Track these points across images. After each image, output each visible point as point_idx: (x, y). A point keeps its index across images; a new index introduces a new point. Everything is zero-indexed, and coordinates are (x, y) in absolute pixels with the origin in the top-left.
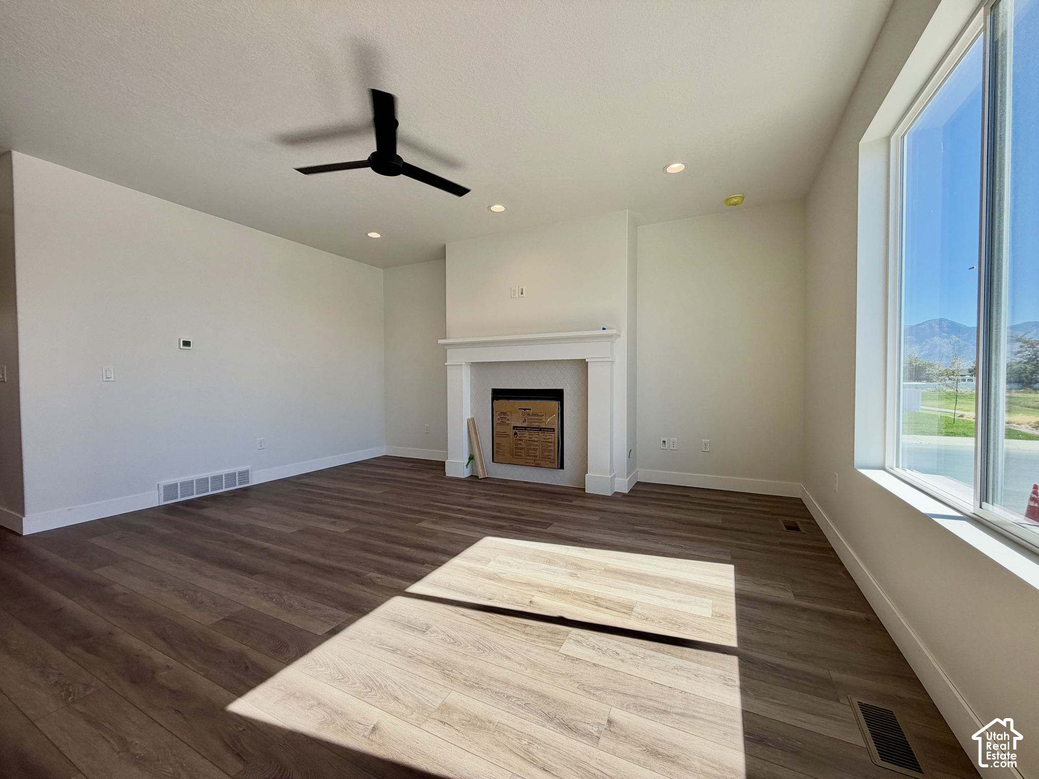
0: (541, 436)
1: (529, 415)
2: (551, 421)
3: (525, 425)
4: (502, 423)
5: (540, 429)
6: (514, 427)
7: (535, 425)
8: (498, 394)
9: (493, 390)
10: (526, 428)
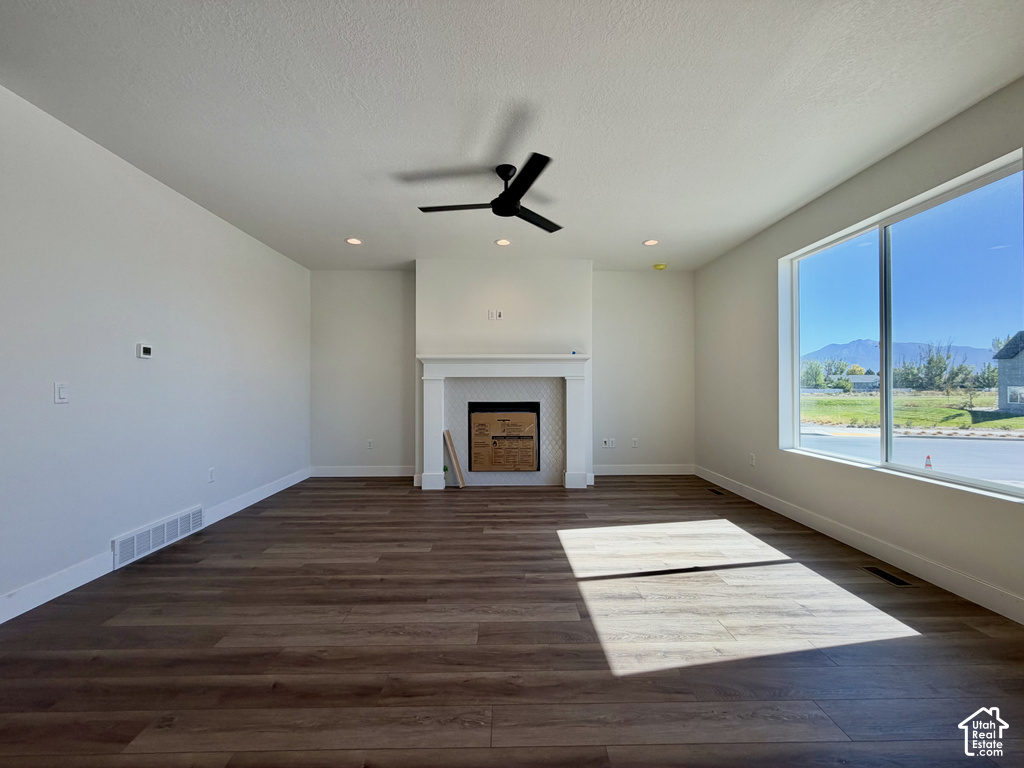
0: (520, 443)
1: (508, 425)
2: (528, 430)
3: (504, 434)
4: (481, 434)
5: (519, 437)
6: (493, 437)
7: (514, 434)
8: (474, 407)
9: (470, 403)
10: (505, 437)
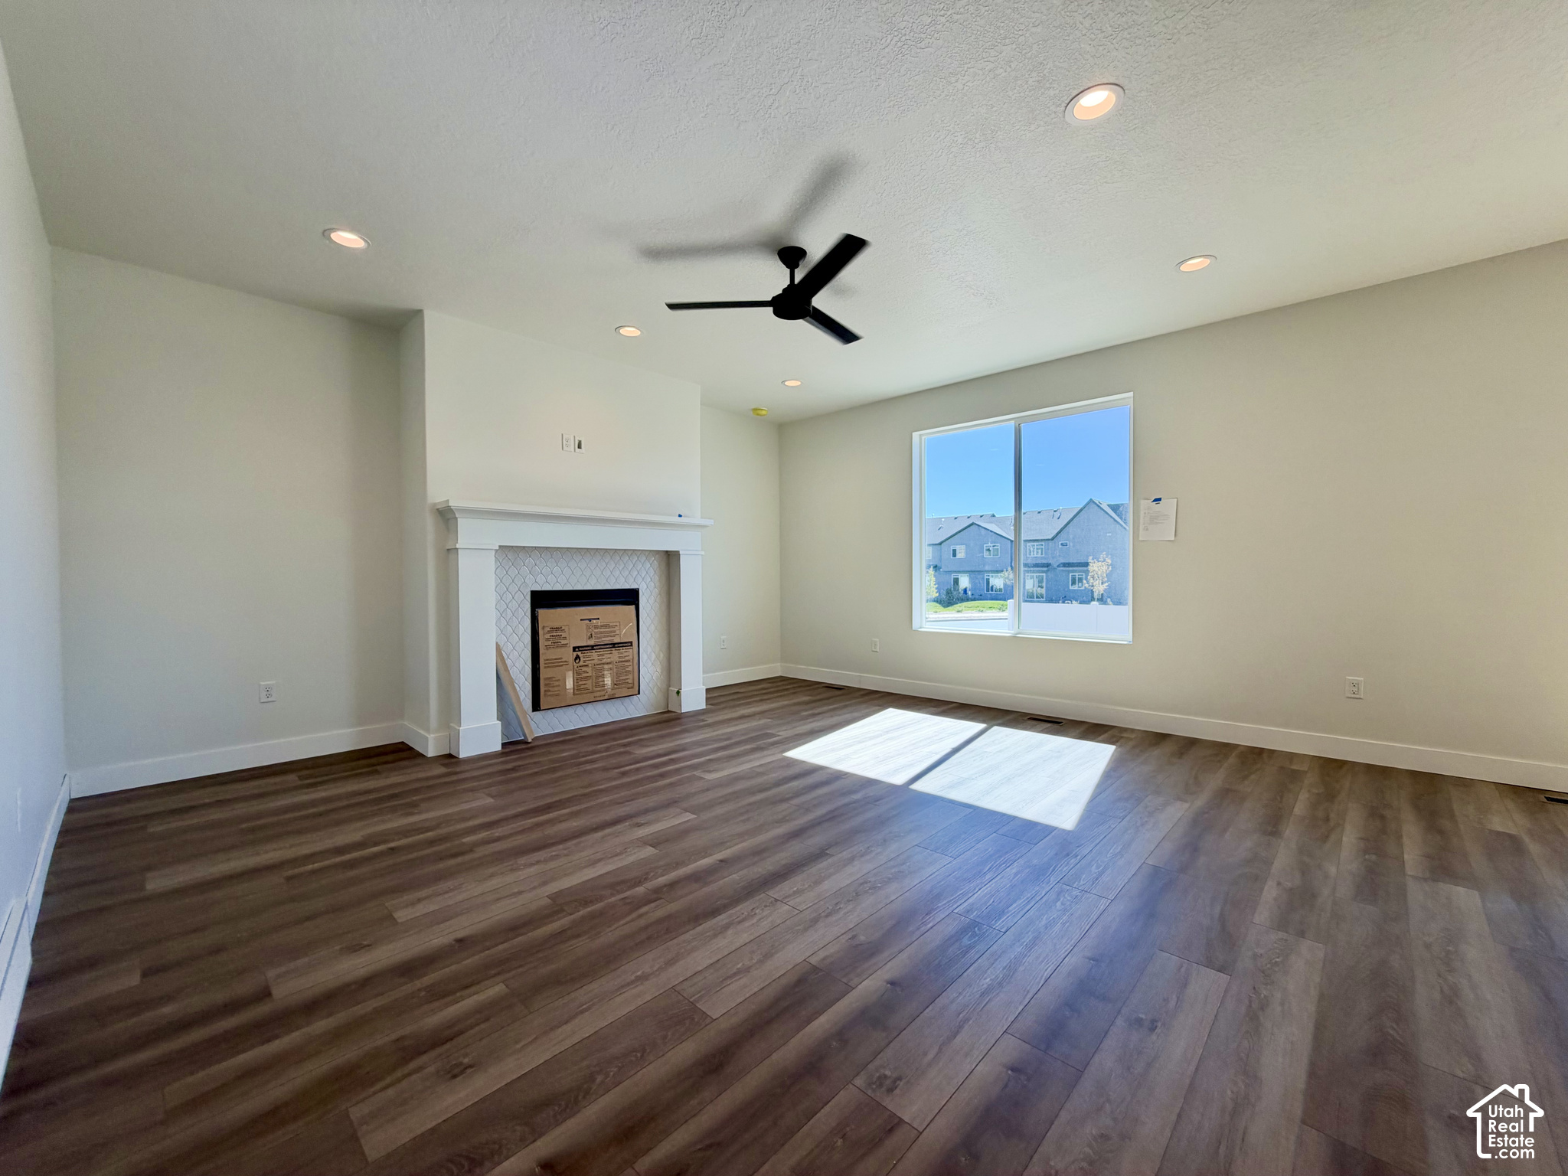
0: (615, 654)
1: (596, 627)
2: (625, 633)
3: (592, 642)
4: (556, 645)
5: (614, 645)
6: (574, 649)
7: (607, 640)
8: (542, 600)
9: (533, 593)
10: (592, 647)
